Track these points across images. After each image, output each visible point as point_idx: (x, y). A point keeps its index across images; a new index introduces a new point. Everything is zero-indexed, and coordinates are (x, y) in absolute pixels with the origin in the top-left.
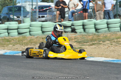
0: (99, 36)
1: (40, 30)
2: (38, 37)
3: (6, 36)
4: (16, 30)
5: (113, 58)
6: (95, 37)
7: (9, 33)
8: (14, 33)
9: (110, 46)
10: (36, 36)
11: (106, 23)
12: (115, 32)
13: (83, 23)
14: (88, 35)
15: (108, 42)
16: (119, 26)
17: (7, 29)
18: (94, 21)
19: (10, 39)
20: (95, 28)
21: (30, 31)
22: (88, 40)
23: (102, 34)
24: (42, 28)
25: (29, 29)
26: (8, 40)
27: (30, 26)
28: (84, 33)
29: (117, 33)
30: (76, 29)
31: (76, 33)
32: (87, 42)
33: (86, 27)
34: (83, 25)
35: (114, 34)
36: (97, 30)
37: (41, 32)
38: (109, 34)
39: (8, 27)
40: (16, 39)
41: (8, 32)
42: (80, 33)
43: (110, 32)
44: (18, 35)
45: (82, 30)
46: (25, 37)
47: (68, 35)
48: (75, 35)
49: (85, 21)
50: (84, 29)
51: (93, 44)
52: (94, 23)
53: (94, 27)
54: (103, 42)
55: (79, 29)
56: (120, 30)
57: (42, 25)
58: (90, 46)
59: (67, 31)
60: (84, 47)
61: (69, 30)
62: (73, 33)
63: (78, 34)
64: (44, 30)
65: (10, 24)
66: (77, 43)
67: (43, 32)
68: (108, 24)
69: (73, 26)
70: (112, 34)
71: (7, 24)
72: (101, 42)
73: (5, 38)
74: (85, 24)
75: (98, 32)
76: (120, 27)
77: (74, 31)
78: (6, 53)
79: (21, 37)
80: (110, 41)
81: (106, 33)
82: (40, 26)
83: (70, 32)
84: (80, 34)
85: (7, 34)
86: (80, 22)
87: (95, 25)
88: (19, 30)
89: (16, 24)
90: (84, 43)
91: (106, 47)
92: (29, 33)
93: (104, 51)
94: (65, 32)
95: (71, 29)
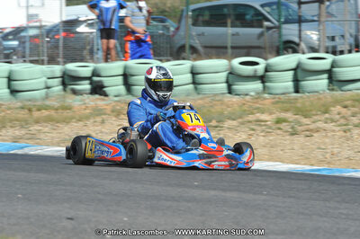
1: (5, 85)
11: (189, 70)
12: (215, 95)
16: (224, 79)
18: (155, 63)
24: (10, 79)
30: (106, 84)
31: (106, 95)
33: (133, 79)
34: (126, 76)
35: (213, 100)
37: (8, 91)
38: (200, 101)
42: (116, 96)
43: (199, 94)
45: (122, 89)
48: (103, 103)
49: (131, 63)
50: (128, 86)
55: (115, 86)
56: (226, 91)
57: (11, 72)
59: (79, 90)
61: (86, 86)
62: (97, 96)
63: (110, 97)
64: (17, 85)
68: (194, 73)
69: (99, 76)
70: (208, 99)
76: (227, 82)
77: (98, 89)
81: (191, 97)
82: (6, 74)
83: (87, 94)
84: (116, 99)
94: (75, 92)
95: (91, 84)
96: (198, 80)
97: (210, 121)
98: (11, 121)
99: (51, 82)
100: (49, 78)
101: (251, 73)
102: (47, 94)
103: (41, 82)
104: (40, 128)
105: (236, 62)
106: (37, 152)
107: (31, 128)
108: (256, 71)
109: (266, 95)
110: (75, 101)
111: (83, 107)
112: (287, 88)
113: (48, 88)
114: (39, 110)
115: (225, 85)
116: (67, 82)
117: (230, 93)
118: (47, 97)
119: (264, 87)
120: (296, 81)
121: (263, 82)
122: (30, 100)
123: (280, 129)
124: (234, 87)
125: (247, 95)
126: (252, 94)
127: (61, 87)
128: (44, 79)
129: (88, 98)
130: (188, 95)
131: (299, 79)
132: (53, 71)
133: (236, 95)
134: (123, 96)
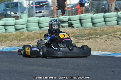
0: (96, 30)
1: (38, 25)
2: (35, 32)
3: (4, 33)
4: (14, 26)
5: (110, 51)
6: (92, 31)
7: (6, 30)
8: (12, 29)
9: (107, 39)
10: (33, 32)
11: (103, 17)
12: (112, 26)
13: (80, 17)
14: (86, 30)
15: (105, 36)
17: (5, 25)
18: (91, 15)
19: (7, 35)
20: (92, 22)
21: (27, 27)
22: (85, 34)
24: (39, 23)
25: (26, 25)
26: (5, 36)
27: (27, 22)
28: (82, 28)
29: (114, 26)
30: (73, 23)
31: (73, 27)
32: (84, 36)
33: (83, 21)
34: (80, 20)
36: (94, 24)
37: (38, 27)
38: (106, 28)
39: (5, 23)
40: (13, 35)
41: (5, 28)
42: (77, 27)
43: (107, 25)
44: (15, 31)
45: (79, 24)
46: (23, 33)
47: (65, 29)
48: (72, 30)
49: (82, 15)
50: (81, 23)
51: (90, 38)
52: (91, 18)
53: (91, 21)
54: (100, 36)
55: (77, 24)
56: (117, 24)
57: (39, 20)
58: (88, 41)
60: (81, 41)
62: (70, 28)
63: (75, 28)
64: (41, 25)
65: (7, 20)
66: (74, 38)
67: (40, 28)
68: (105, 18)
69: (70, 20)
70: (110, 27)
71: (4, 20)
72: (98, 36)
73: (2, 35)
74: (82, 18)
75: (95, 26)
76: (117, 20)
77: (71, 25)
78: (3, 49)
79: (19, 33)
80: (106, 35)
81: (103, 27)
83: (67, 27)
84: (77, 28)
85: (4, 30)
86: (77, 17)
87: (92, 19)
88: (16, 26)
89: (13, 20)
90: (82, 37)
91: (103, 41)
92: (26, 29)
93: (101, 45)
94: (62, 27)
95: (68, 23)
96: (106, 20)
105: (120, 13)
115: (116, 22)
122: (46, 30)
124: (119, 22)
133: (120, 25)
134: (80, 27)
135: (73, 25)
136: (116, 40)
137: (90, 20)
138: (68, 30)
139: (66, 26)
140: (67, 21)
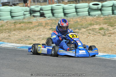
0: (70, 21)
2: (8, 22)
10: (5, 21)
11: (74, 7)
13: (52, 7)
14: (58, 20)
16: (87, 10)
18: (63, 5)
20: (64, 12)
23: (71, 19)
24: (11, 12)
28: (54, 18)
30: (45, 13)
31: (45, 17)
33: (54, 11)
34: (52, 10)
35: (83, 18)
36: (66, 15)
37: (10, 16)
38: (78, 19)
42: (49, 17)
43: (78, 16)
45: (51, 14)
47: (37, 19)
48: (44, 20)
49: (54, 5)
50: (53, 14)
52: (62, 8)
53: (62, 12)
54: (79, 29)
55: (48, 14)
56: (88, 15)
59: (36, 16)
61: (38, 14)
62: (42, 18)
63: (47, 18)
64: (13, 14)
67: (12, 17)
68: (76, 8)
69: (42, 10)
70: (81, 18)
74: (53, 8)
75: (67, 17)
76: (88, 11)
77: (42, 15)
80: (85, 28)
81: (75, 17)
82: (10, 11)
83: (38, 17)
84: (49, 18)
86: (49, 7)
87: (64, 9)
91: (85, 37)
93: (84, 41)
94: (34, 16)
95: (40, 13)
96: (77, 11)
97: (76, 29)
98: (5, 30)
99: (25, 13)
100: (25, 12)
101: (97, 8)
102: (24, 17)
103: (22, 13)
104: (15, 33)
105: (91, 4)
106: (4, 46)
107: (12, 33)
108: (98, 7)
109: (102, 16)
110: (34, 20)
111: (36, 22)
112: (109, 13)
113: (25, 15)
114: (20, 24)
115: (87, 12)
116: (31, 12)
117: (89, 15)
118: (24, 18)
119: (101, 13)
120: (113, 10)
121: (101, 11)
122: (18, 20)
123: (99, 33)
124: (91, 13)
125: (95, 16)
126: (97, 15)
127: (29, 15)
128: (23, 12)
129: (39, 18)
130: (74, 16)
131: (114, 9)
132: (26, 9)
133: (91, 16)
134: (51, 17)
135: (45, 15)
136: (98, 35)
137: (62, 10)
138: (40, 19)
139: (38, 15)
140: (39, 11)
